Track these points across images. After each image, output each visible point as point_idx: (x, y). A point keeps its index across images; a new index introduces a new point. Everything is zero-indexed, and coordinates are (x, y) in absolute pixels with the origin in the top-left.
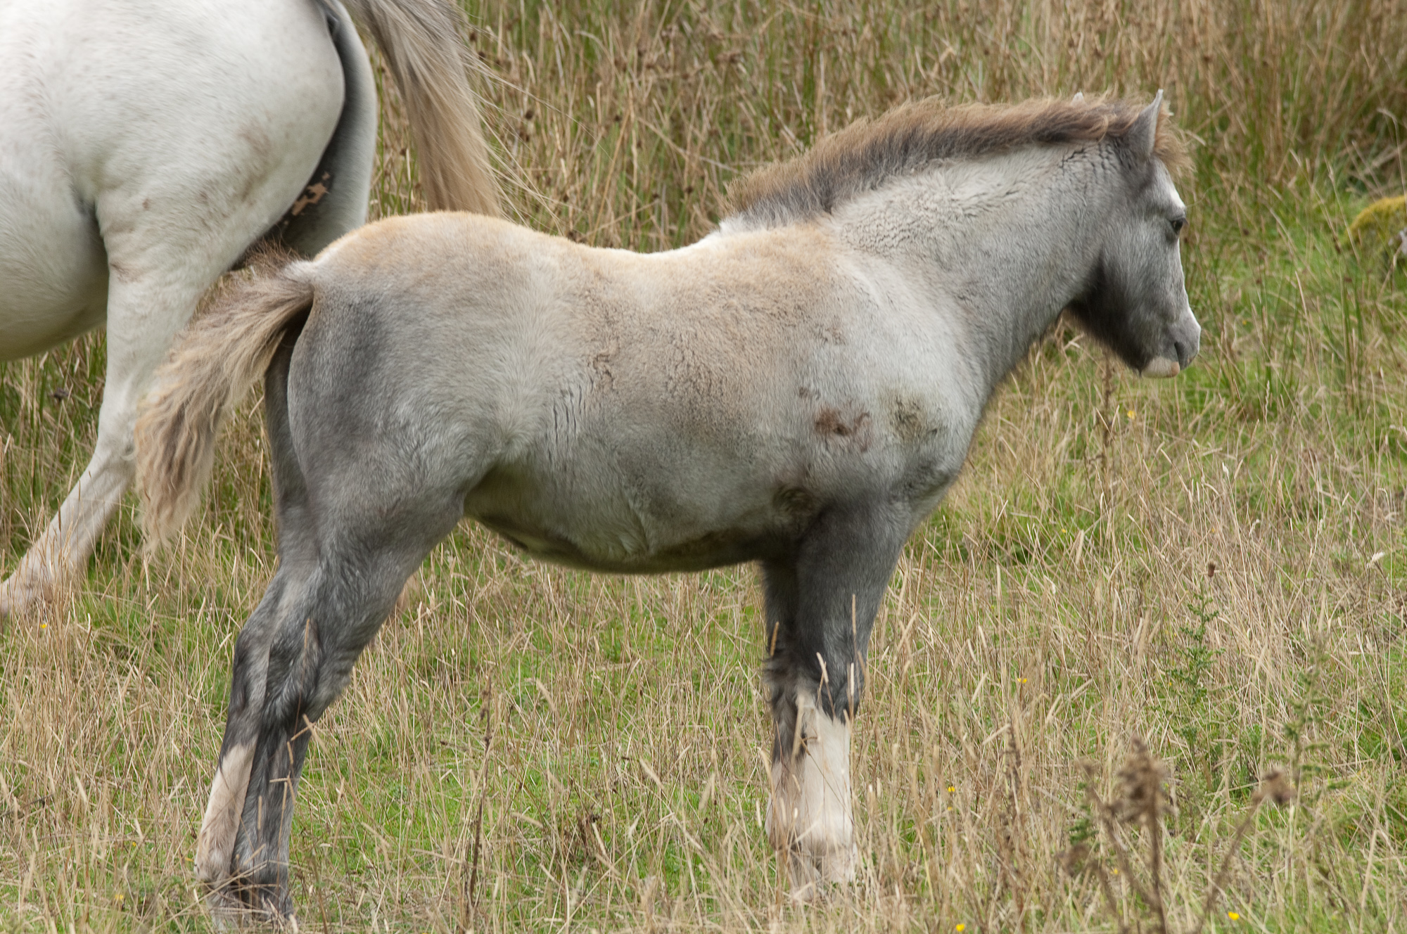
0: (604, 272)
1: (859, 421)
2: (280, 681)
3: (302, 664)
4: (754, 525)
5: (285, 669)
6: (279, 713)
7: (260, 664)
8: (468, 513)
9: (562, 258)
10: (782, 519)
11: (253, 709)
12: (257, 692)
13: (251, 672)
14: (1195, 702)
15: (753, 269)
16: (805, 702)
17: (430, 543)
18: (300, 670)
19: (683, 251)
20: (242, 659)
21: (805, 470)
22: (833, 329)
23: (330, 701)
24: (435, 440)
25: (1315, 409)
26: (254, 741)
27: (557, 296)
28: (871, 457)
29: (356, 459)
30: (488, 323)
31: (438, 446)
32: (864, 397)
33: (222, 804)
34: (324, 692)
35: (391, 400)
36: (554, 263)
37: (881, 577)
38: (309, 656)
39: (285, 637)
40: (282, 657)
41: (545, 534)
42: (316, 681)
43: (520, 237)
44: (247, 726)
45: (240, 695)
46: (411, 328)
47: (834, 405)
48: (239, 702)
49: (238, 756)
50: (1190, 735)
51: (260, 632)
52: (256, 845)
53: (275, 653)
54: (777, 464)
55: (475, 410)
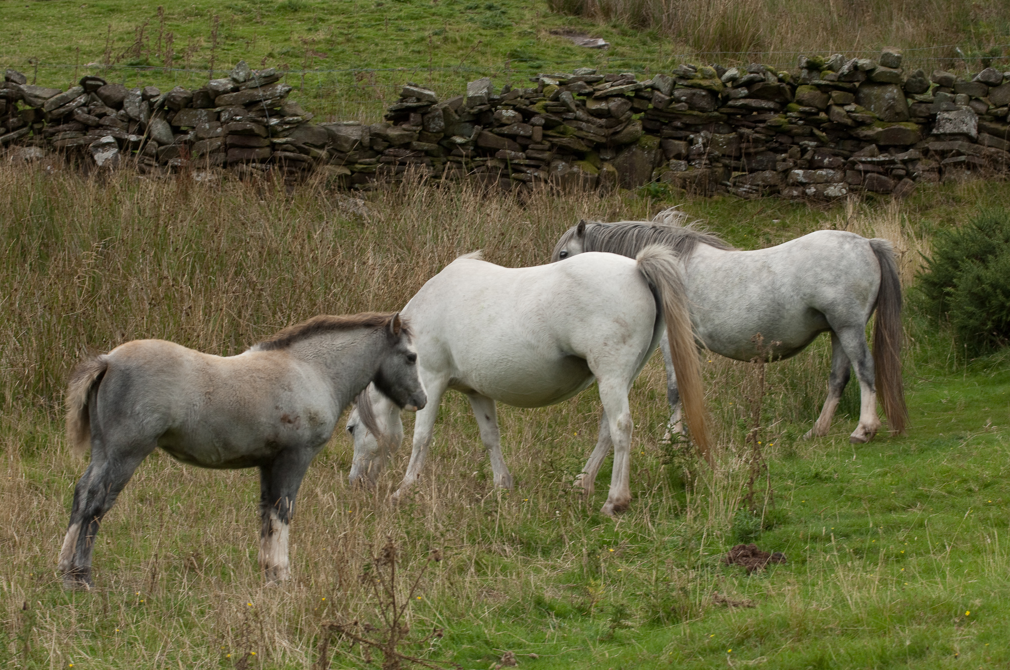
0: (209, 363)
1: (296, 418)
2: (91, 502)
3: (99, 496)
4: (258, 454)
5: (93, 497)
6: (90, 512)
7: (84, 495)
8: (158, 445)
9: (195, 357)
10: (268, 452)
11: (80, 511)
12: (82, 505)
13: (80, 498)
14: (410, 522)
15: (261, 363)
16: (274, 517)
17: (145, 456)
18: (98, 498)
19: (237, 357)
20: (77, 494)
21: (277, 435)
22: (288, 386)
23: (108, 509)
24: (148, 419)
25: (456, 421)
26: (80, 522)
27: (193, 370)
28: (300, 432)
29: (121, 425)
30: (169, 379)
31: (149, 421)
32: (298, 410)
34: (106, 506)
35: (134, 404)
36: (192, 359)
37: (301, 474)
38: (102, 493)
39: (93, 486)
40: (92, 493)
41: (185, 453)
42: (104, 502)
43: (180, 349)
44: (78, 517)
45: (76, 506)
46: (142, 379)
47: (288, 413)
48: (76, 508)
49: (74, 527)
50: (408, 533)
51: (84, 484)
52: (81, 558)
53: (90, 492)
54: (267, 432)
55: (163, 409)
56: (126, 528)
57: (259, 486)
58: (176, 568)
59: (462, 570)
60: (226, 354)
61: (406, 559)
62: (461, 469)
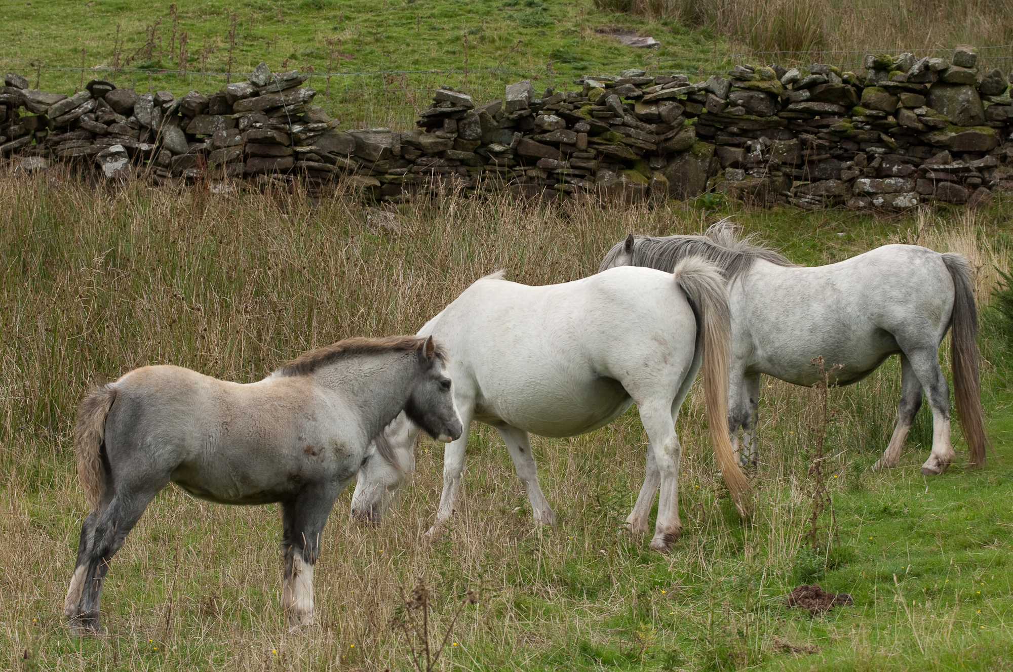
0: (227, 390)
1: (320, 450)
2: (99, 541)
3: (108, 535)
4: (279, 489)
5: (101, 536)
6: (98, 553)
7: (91, 534)
8: (172, 480)
9: (211, 384)
10: (291, 487)
11: (88, 551)
12: (90, 545)
13: (87, 537)
14: (445, 562)
15: (283, 391)
17: (157, 491)
18: (107, 537)
19: (256, 383)
20: (84, 532)
21: (300, 468)
22: (312, 416)
23: (118, 549)
24: (161, 451)
25: (494, 452)
26: (88, 563)
27: (209, 398)
28: (325, 464)
29: (130, 457)
30: (184, 408)
31: (162, 454)
32: (323, 441)
33: (75, 587)
34: (116, 546)
35: (144, 436)
36: (208, 386)
37: (327, 511)
38: (110, 532)
39: (102, 525)
40: (100, 532)
41: (200, 488)
42: (113, 541)
44: (85, 557)
45: (83, 546)
46: (154, 408)
47: (312, 444)
48: (82, 549)
49: (81, 569)
50: (443, 574)
51: (91, 522)
52: (88, 603)
53: (97, 531)
54: (290, 466)
55: (176, 441)
56: (137, 569)
57: (281, 523)
58: (192, 612)
59: (500, 614)
60: (246, 380)
61: (441, 601)
62: (501, 505)
